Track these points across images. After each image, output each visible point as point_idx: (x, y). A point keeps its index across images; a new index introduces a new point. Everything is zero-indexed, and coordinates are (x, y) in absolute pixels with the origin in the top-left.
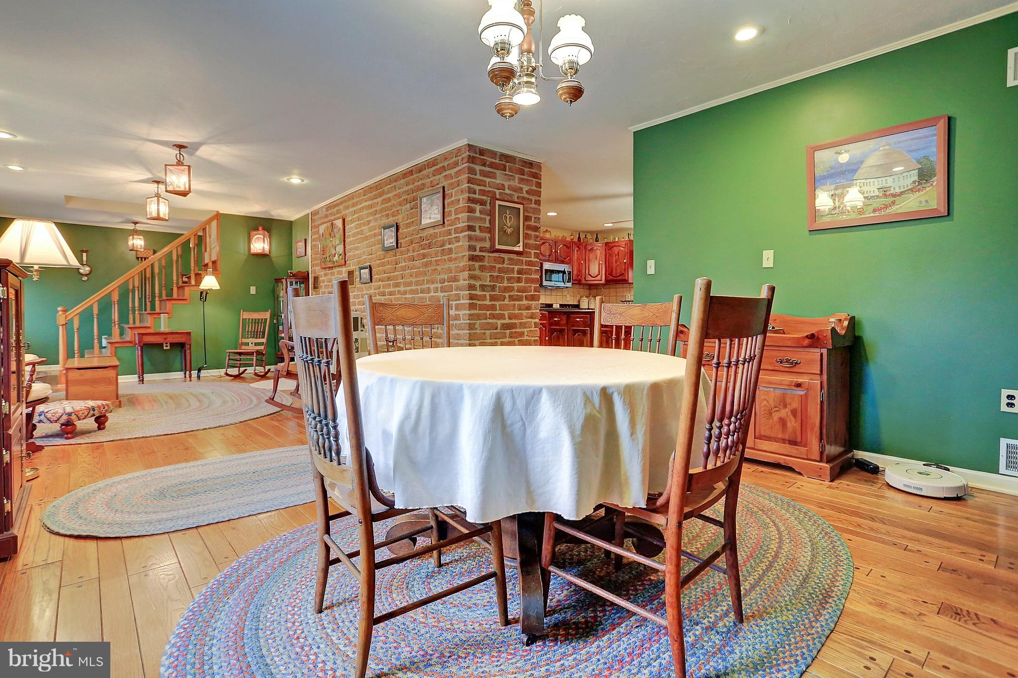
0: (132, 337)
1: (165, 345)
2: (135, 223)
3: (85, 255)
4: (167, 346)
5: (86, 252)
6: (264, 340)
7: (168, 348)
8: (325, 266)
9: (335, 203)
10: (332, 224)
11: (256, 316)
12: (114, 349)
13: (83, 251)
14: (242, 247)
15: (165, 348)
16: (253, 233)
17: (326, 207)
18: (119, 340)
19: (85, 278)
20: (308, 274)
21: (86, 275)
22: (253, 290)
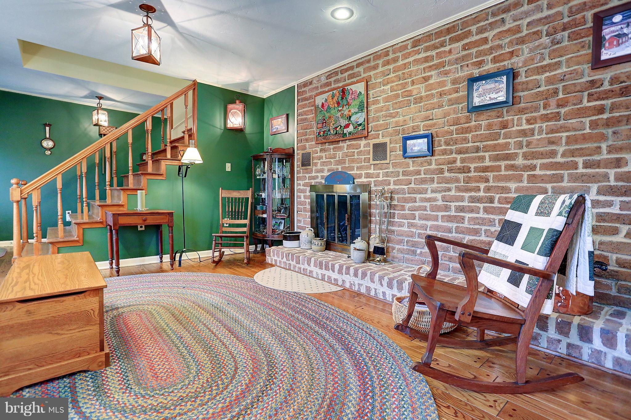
0: (102, 216)
1: (139, 227)
2: (100, 98)
3: (47, 128)
4: (141, 227)
5: (49, 125)
6: (247, 222)
7: (143, 229)
8: (324, 141)
9: (345, 67)
10: (343, 91)
11: (236, 194)
12: (81, 231)
13: (46, 125)
14: (218, 122)
15: (139, 229)
16: (230, 106)
17: (327, 75)
18: (87, 221)
19: (48, 153)
20: (294, 151)
21: (50, 149)
22: (228, 167)
